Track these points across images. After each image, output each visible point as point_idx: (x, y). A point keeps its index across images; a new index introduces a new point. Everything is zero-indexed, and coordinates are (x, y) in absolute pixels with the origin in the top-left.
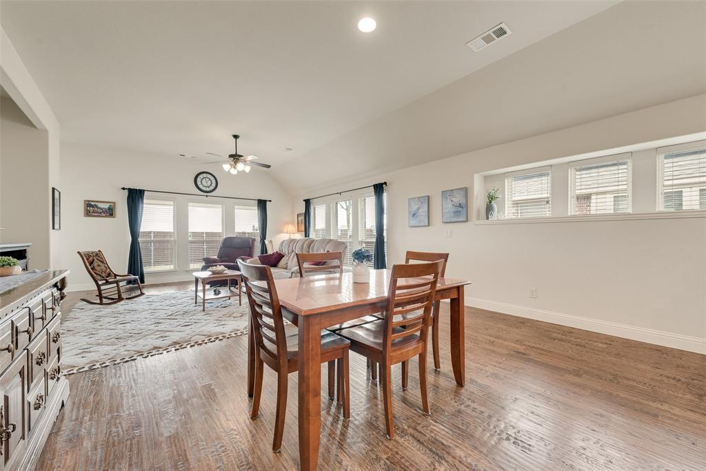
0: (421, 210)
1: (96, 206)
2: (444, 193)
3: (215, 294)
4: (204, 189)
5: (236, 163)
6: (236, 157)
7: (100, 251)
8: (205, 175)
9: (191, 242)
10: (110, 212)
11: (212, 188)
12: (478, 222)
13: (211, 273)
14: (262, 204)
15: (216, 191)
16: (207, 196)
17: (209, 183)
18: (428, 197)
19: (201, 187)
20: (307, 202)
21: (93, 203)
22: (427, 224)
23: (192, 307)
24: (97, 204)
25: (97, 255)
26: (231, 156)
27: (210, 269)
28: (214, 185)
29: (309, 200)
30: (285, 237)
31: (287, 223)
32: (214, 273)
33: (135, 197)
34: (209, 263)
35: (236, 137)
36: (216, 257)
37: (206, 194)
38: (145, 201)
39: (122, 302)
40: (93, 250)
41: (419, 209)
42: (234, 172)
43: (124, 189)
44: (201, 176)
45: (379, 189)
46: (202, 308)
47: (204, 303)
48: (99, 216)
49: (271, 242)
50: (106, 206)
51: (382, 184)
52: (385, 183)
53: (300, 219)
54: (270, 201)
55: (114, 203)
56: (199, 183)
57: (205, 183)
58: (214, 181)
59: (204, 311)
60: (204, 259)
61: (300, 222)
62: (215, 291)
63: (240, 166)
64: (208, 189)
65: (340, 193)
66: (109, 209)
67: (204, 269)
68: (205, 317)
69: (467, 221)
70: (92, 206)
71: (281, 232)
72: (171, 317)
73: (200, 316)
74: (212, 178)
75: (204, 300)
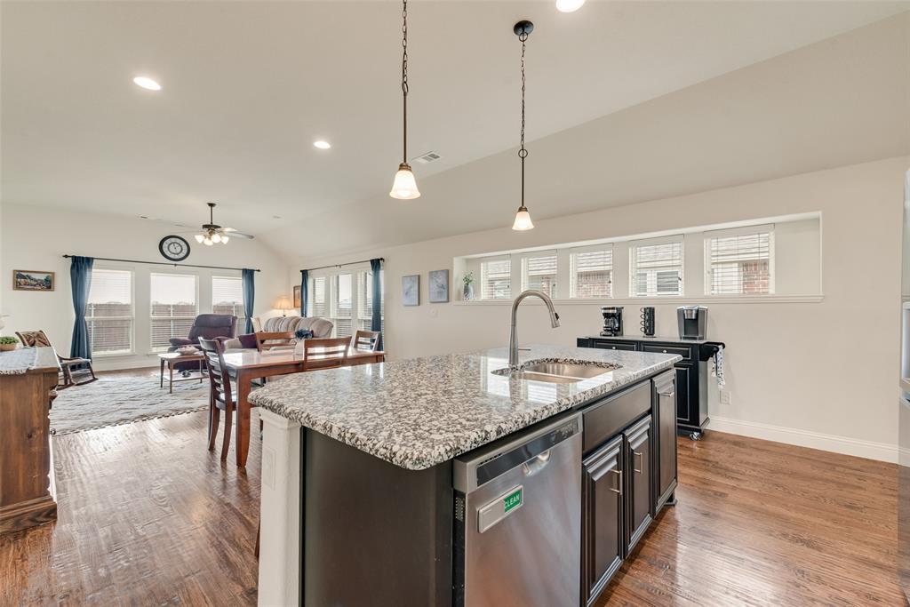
0: (412, 289)
1: (29, 277)
2: (431, 273)
3: (185, 376)
4: (172, 256)
5: (211, 234)
6: (211, 228)
7: (41, 331)
8: (173, 240)
9: (154, 321)
10: (48, 284)
11: (182, 255)
12: (458, 303)
13: (179, 354)
14: (249, 274)
15: (187, 258)
16: (176, 265)
17: (179, 249)
18: (419, 276)
19: (168, 254)
20: (305, 273)
21: (25, 274)
22: (417, 303)
23: (157, 390)
24: (29, 274)
25: (38, 335)
26: (205, 226)
27: (179, 350)
28: (185, 252)
29: (307, 271)
30: (278, 313)
31: (280, 298)
32: (183, 354)
33: (80, 265)
34: (177, 344)
35: (211, 205)
36: (187, 338)
37: (174, 262)
38: (93, 270)
39: (71, 388)
40: (33, 331)
41: (411, 287)
42: (208, 242)
43: (66, 256)
44: (168, 241)
45: (376, 264)
46: (169, 391)
47: (171, 386)
48: (34, 290)
49: (258, 319)
50: (43, 277)
51: (378, 260)
52: (382, 259)
53: (297, 292)
54: (259, 271)
55: (53, 273)
56: (165, 249)
57: (173, 249)
58: (185, 247)
59: (171, 392)
60: (171, 341)
61: (297, 296)
62: (184, 374)
63: (216, 238)
64: (177, 257)
65: (340, 266)
66: (46, 280)
67: (171, 350)
68: (173, 398)
69: (448, 301)
70: (24, 277)
71: (273, 308)
72: (133, 399)
73: (168, 396)
74: (183, 243)
75: (171, 382)
